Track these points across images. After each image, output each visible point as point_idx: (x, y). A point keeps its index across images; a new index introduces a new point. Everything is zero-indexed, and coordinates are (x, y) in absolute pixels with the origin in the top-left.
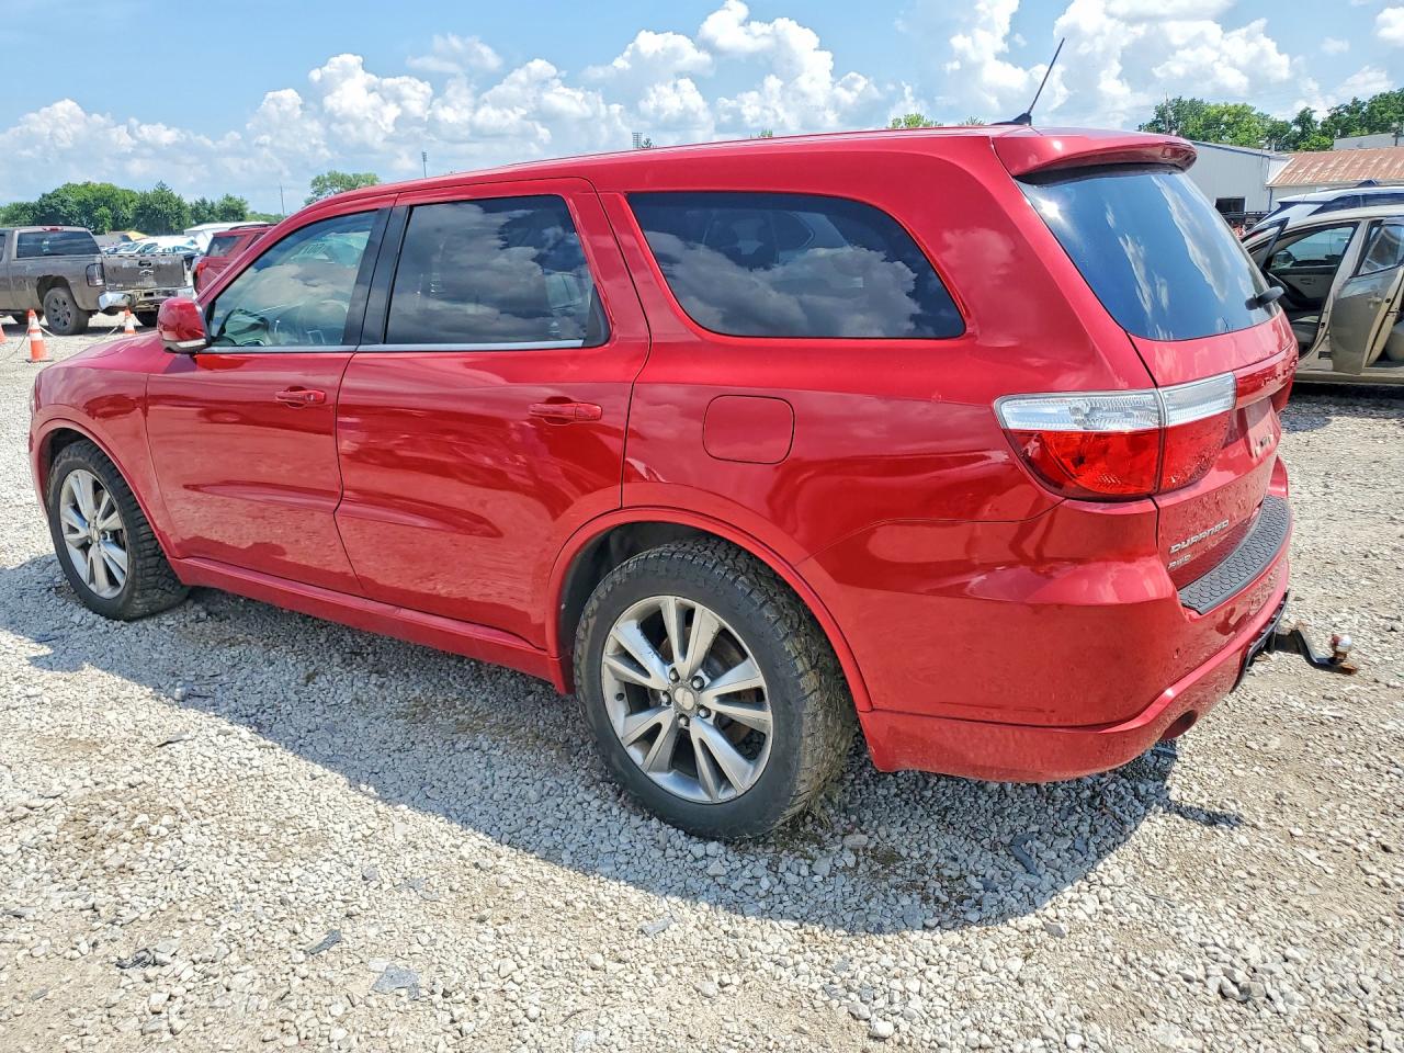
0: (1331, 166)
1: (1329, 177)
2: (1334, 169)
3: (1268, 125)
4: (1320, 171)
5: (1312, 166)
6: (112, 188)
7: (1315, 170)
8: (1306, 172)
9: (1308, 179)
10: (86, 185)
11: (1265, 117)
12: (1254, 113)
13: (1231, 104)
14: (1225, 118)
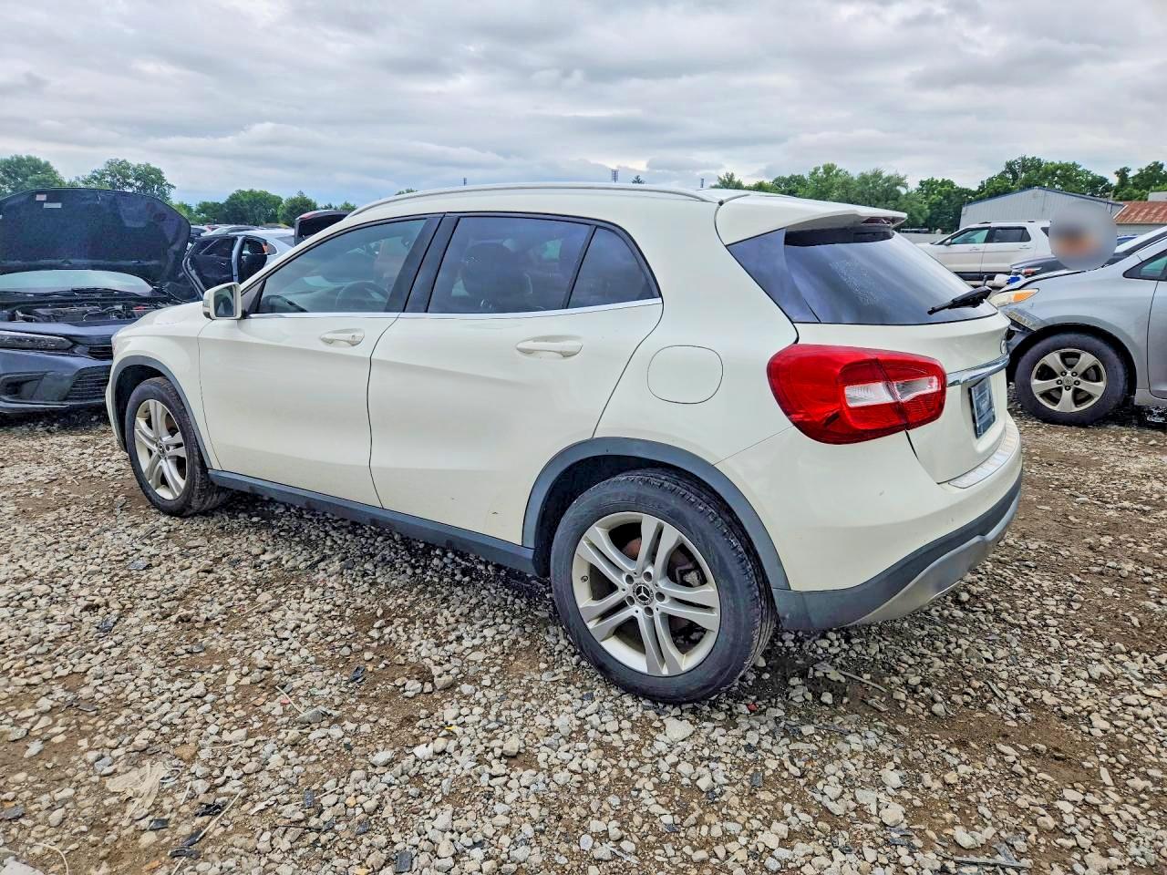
0: (1154, 211)
1: (1153, 219)
2: (1156, 214)
3: (1090, 178)
4: (1147, 214)
5: (1139, 212)
6: (266, 193)
7: (1142, 214)
8: (1137, 215)
9: (1138, 220)
10: (251, 191)
11: (1088, 172)
12: (1080, 169)
13: (1063, 162)
14: (1058, 172)
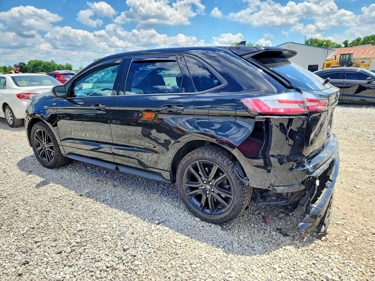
3: (335, 45)
10: (35, 60)
13: (325, 40)
14: (324, 43)
